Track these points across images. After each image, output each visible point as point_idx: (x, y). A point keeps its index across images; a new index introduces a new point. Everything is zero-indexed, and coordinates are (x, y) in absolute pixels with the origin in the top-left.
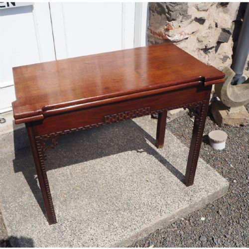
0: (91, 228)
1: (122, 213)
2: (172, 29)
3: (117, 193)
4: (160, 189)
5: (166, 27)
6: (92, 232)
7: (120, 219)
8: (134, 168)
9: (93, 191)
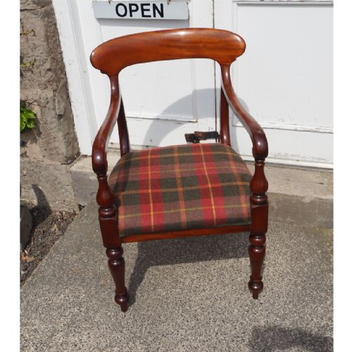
3: (162, 317)
6: (85, 338)
7: (127, 348)
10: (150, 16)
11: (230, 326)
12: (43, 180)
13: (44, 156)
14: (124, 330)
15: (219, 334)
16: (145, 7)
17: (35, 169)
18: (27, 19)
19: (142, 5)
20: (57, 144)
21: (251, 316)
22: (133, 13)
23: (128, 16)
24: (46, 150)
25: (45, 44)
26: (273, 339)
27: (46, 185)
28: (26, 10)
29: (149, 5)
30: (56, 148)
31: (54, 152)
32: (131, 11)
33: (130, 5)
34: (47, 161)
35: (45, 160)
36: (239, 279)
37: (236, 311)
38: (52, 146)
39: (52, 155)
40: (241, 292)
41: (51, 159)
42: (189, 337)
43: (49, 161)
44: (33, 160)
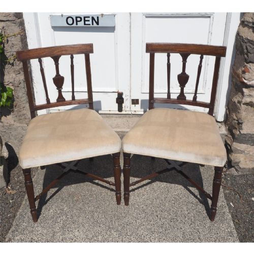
0: (78, 231)
1: (113, 232)
2: (249, 72)
3: (123, 214)
4: (164, 229)
5: (243, 69)
6: (77, 233)
7: (107, 236)
8: (155, 200)
9: (104, 203)
10: (90, 25)
11: (166, 213)
12: (13, 138)
13: (15, 121)
14: (101, 225)
15: (162, 219)
16: (86, 19)
17: (7, 131)
18: (8, 27)
19: (85, 18)
20: (25, 112)
21: (177, 206)
22: (78, 23)
23: (75, 25)
24: (16, 116)
25: (20, 43)
26: (194, 217)
27: (15, 142)
28: (8, 20)
29: (89, 17)
30: (24, 115)
31: (23, 117)
32: (77, 21)
33: (77, 18)
34: (17, 124)
35: (15, 123)
36: (162, 186)
37: (167, 204)
38: (21, 113)
39: (21, 119)
40: (166, 193)
41: (20, 123)
42: (144, 223)
43: (18, 124)
44: (6, 124)
